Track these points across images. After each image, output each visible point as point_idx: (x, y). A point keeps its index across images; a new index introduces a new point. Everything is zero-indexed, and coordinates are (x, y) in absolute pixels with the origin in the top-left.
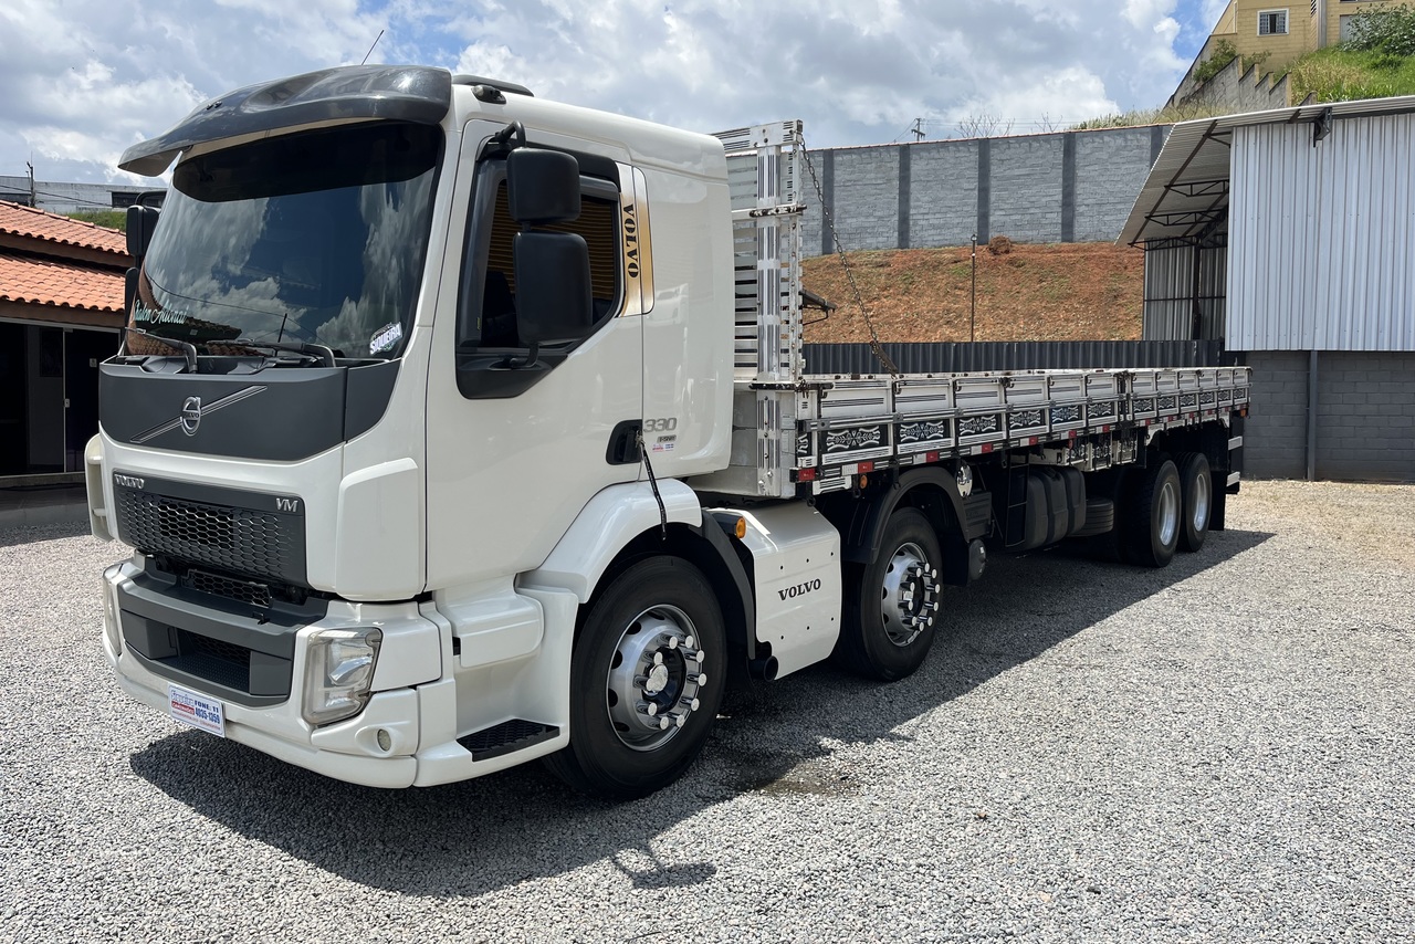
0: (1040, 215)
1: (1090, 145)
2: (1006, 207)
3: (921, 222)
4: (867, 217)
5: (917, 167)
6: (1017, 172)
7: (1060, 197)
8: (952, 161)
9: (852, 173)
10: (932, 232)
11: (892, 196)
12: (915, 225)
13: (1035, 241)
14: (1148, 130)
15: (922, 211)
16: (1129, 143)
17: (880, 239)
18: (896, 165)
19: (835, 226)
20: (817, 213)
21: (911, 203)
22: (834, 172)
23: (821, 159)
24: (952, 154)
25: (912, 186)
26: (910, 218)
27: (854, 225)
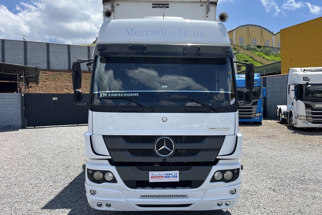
3: (53, 63)
4: (38, 60)
5: (51, 49)
9: (33, 48)
11: (45, 55)
15: (53, 60)
17: (42, 66)
18: (46, 48)
19: (28, 62)
20: (22, 57)
21: (50, 58)
22: (27, 47)
23: (23, 43)
24: (61, 47)
25: (50, 54)
26: (50, 62)
27: (34, 62)
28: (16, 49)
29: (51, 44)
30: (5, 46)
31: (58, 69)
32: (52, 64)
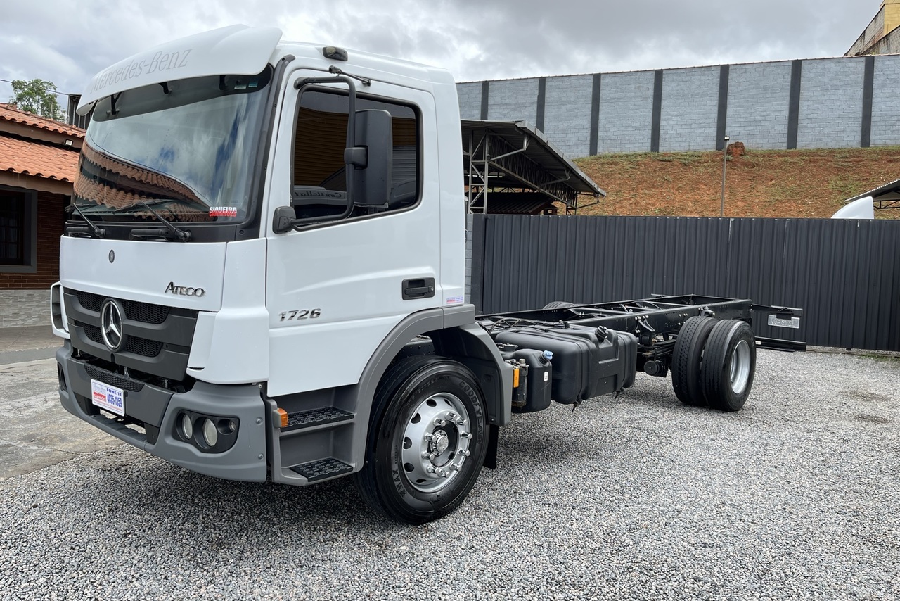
0: (770, 127)
1: (814, 71)
2: (742, 120)
3: (671, 132)
4: (626, 127)
5: (666, 89)
6: (753, 92)
7: (786, 113)
8: (697, 83)
9: (615, 92)
10: (680, 139)
11: (647, 111)
12: (665, 134)
13: (765, 148)
14: (863, 60)
15: (672, 123)
16: (846, 70)
17: (637, 145)
18: (651, 86)
19: (600, 134)
20: (586, 123)
21: (663, 116)
22: (601, 91)
23: (591, 81)
24: (698, 77)
25: (664, 103)
26: (661, 128)
27: (616, 133)
28: (572, 100)
29: (668, 72)
30: (547, 95)
31: (682, 149)
32: (667, 136)
